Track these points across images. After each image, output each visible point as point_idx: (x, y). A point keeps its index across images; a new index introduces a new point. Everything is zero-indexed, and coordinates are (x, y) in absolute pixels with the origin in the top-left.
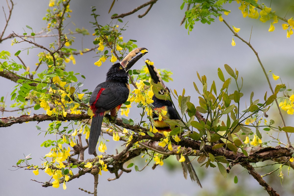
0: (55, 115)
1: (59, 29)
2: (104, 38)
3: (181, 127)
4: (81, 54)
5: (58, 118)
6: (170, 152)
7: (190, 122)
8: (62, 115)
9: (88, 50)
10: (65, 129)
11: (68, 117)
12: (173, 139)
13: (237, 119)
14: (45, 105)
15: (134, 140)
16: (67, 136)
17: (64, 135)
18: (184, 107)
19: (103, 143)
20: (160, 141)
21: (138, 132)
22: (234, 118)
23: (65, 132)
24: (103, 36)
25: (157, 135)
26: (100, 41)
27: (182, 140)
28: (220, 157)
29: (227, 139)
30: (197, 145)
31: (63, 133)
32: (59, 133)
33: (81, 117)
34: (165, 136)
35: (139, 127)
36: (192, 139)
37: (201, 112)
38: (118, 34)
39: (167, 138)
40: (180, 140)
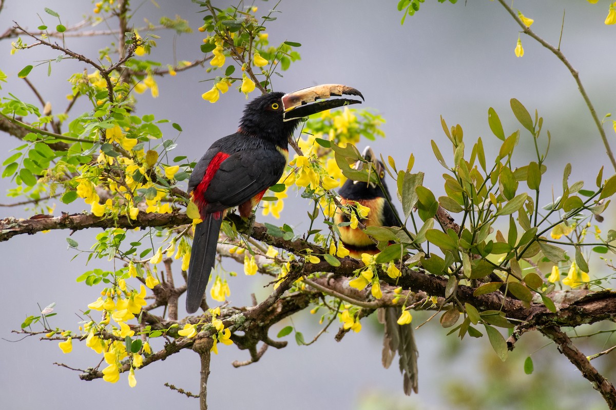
0: (110, 214)
1: (122, 17)
2: (226, 38)
3: (403, 243)
4: (173, 73)
5: (117, 221)
6: (376, 302)
7: (424, 232)
8: (127, 215)
9: (189, 64)
10: (134, 247)
11: (142, 220)
12: (385, 271)
13: (532, 226)
14: (88, 191)
15: (293, 273)
16: (138, 263)
17: (131, 262)
18: (410, 196)
19: (220, 280)
20: (353, 275)
21: (303, 255)
22: (526, 223)
23: (134, 253)
24: (222, 32)
25: (347, 261)
26: (216, 44)
27: (405, 275)
28: (493, 314)
29: (509, 271)
30: (438, 285)
31: (129, 256)
32: (120, 257)
33: (172, 219)
34: (365, 265)
35: (306, 244)
36: (427, 272)
37: (449, 209)
38: (257, 29)
39: (370, 270)
40: (401, 273)
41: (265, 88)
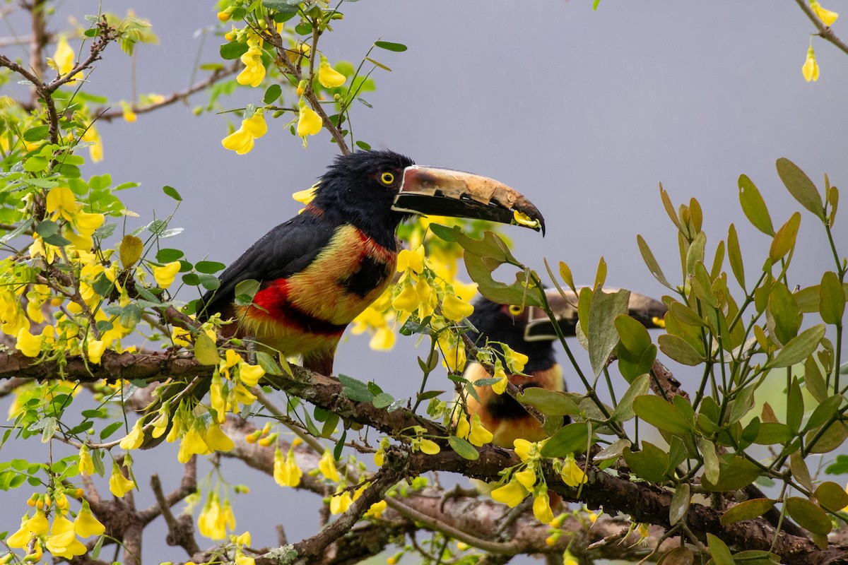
0: (51, 354)
1: (36, 11)
2: (268, 32)
3: (591, 420)
4: (129, 116)
5: (64, 365)
6: (515, 542)
7: (631, 401)
8: (83, 355)
9: (159, 99)
10: (90, 420)
11: (109, 366)
12: (558, 471)
13: (831, 393)
14: (10, 310)
15: (388, 472)
16: (97, 448)
17: (83, 446)
18: (603, 336)
19: (218, 501)
20: (498, 478)
21: (409, 438)
22: (819, 386)
23: (90, 430)
24: (260, 22)
25: (488, 453)
26: (249, 43)
27: (593, 481)
28: (758, 556)
29: (787, 478)
30: (654, 502)
31: (81, 435)
32: (63, 437)
33: (165, 365)
34: (519, 460)
35: (413, 419)
36: (633, 478)
37: (678, 358)
38: (327, 16)
39: (530, 470)
40: (586, 477)
41: (339, 127)
